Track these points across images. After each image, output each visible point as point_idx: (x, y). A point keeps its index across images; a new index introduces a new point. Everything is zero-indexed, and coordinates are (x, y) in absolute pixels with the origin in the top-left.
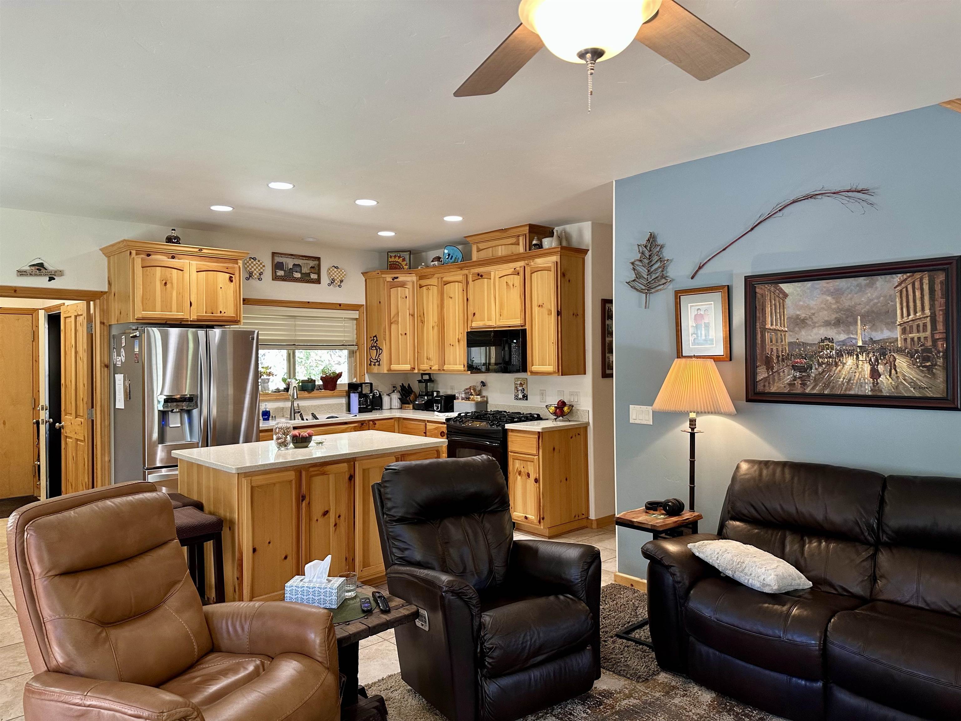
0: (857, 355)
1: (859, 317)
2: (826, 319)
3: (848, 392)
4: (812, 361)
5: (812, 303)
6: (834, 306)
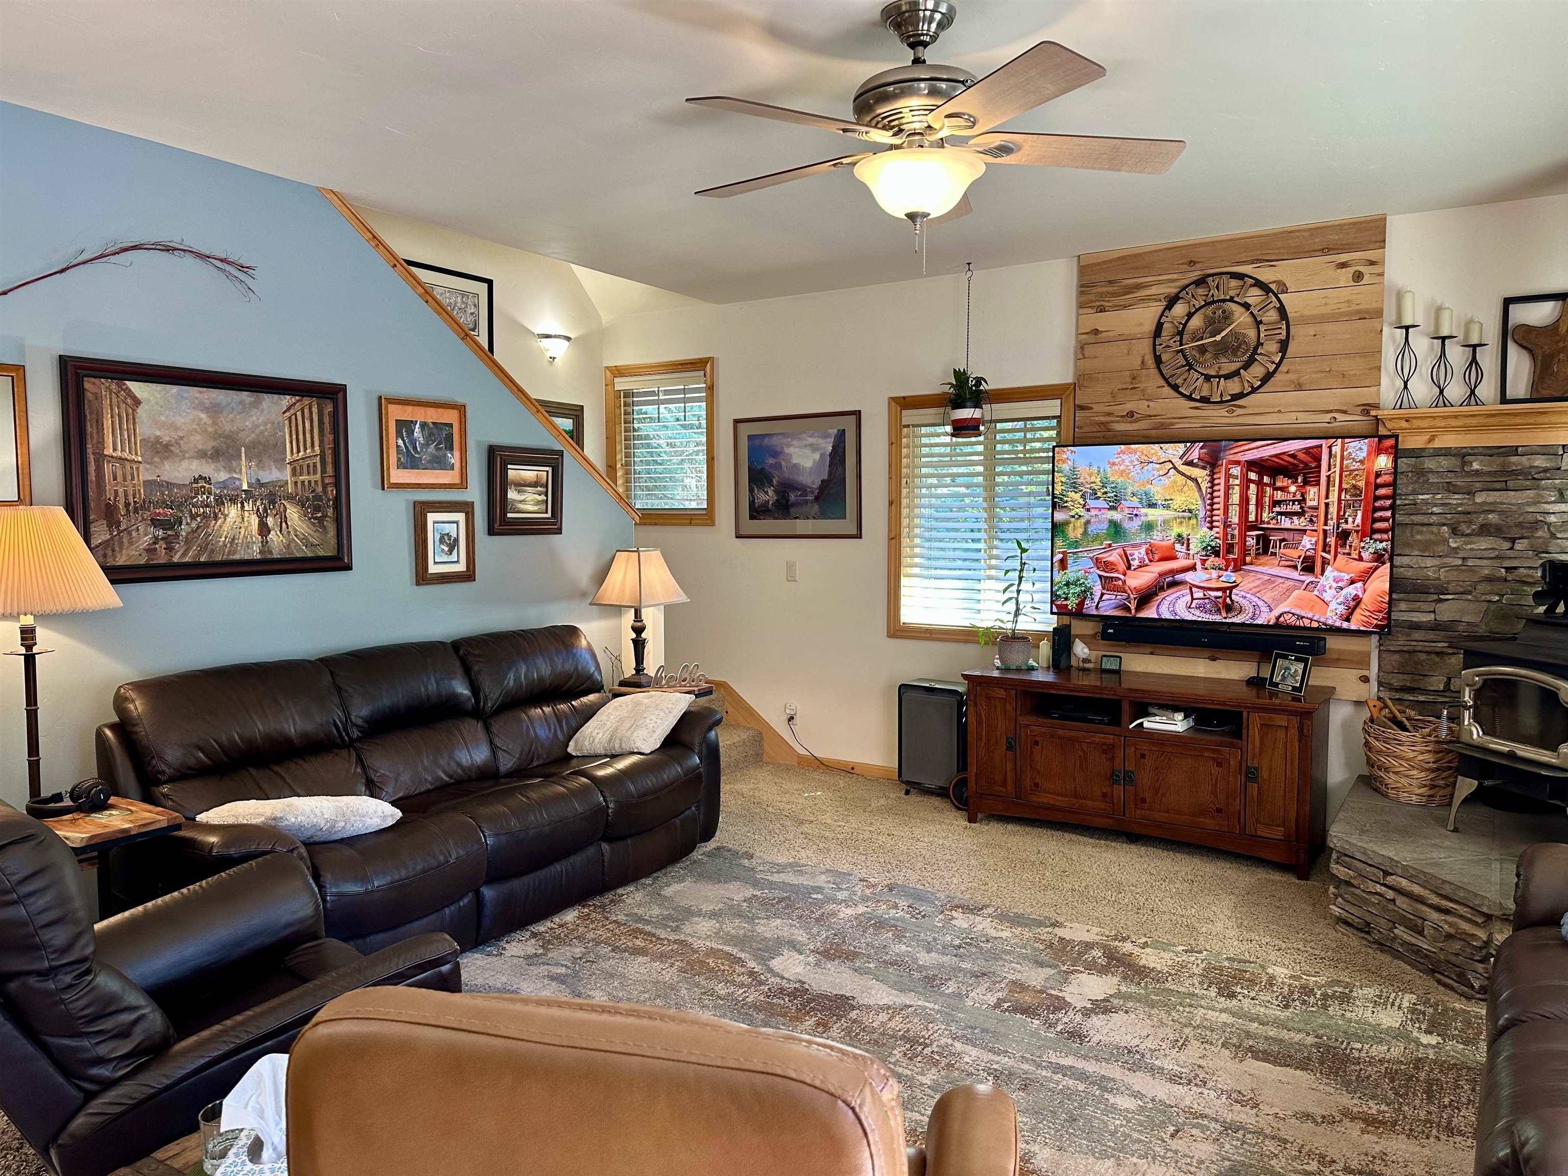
0: (242, 503)
1: (243, 449)
2: (200, 447)
3: (231, 557)
4: (182, 511)
5: (180, 421)
6: (210, 429)
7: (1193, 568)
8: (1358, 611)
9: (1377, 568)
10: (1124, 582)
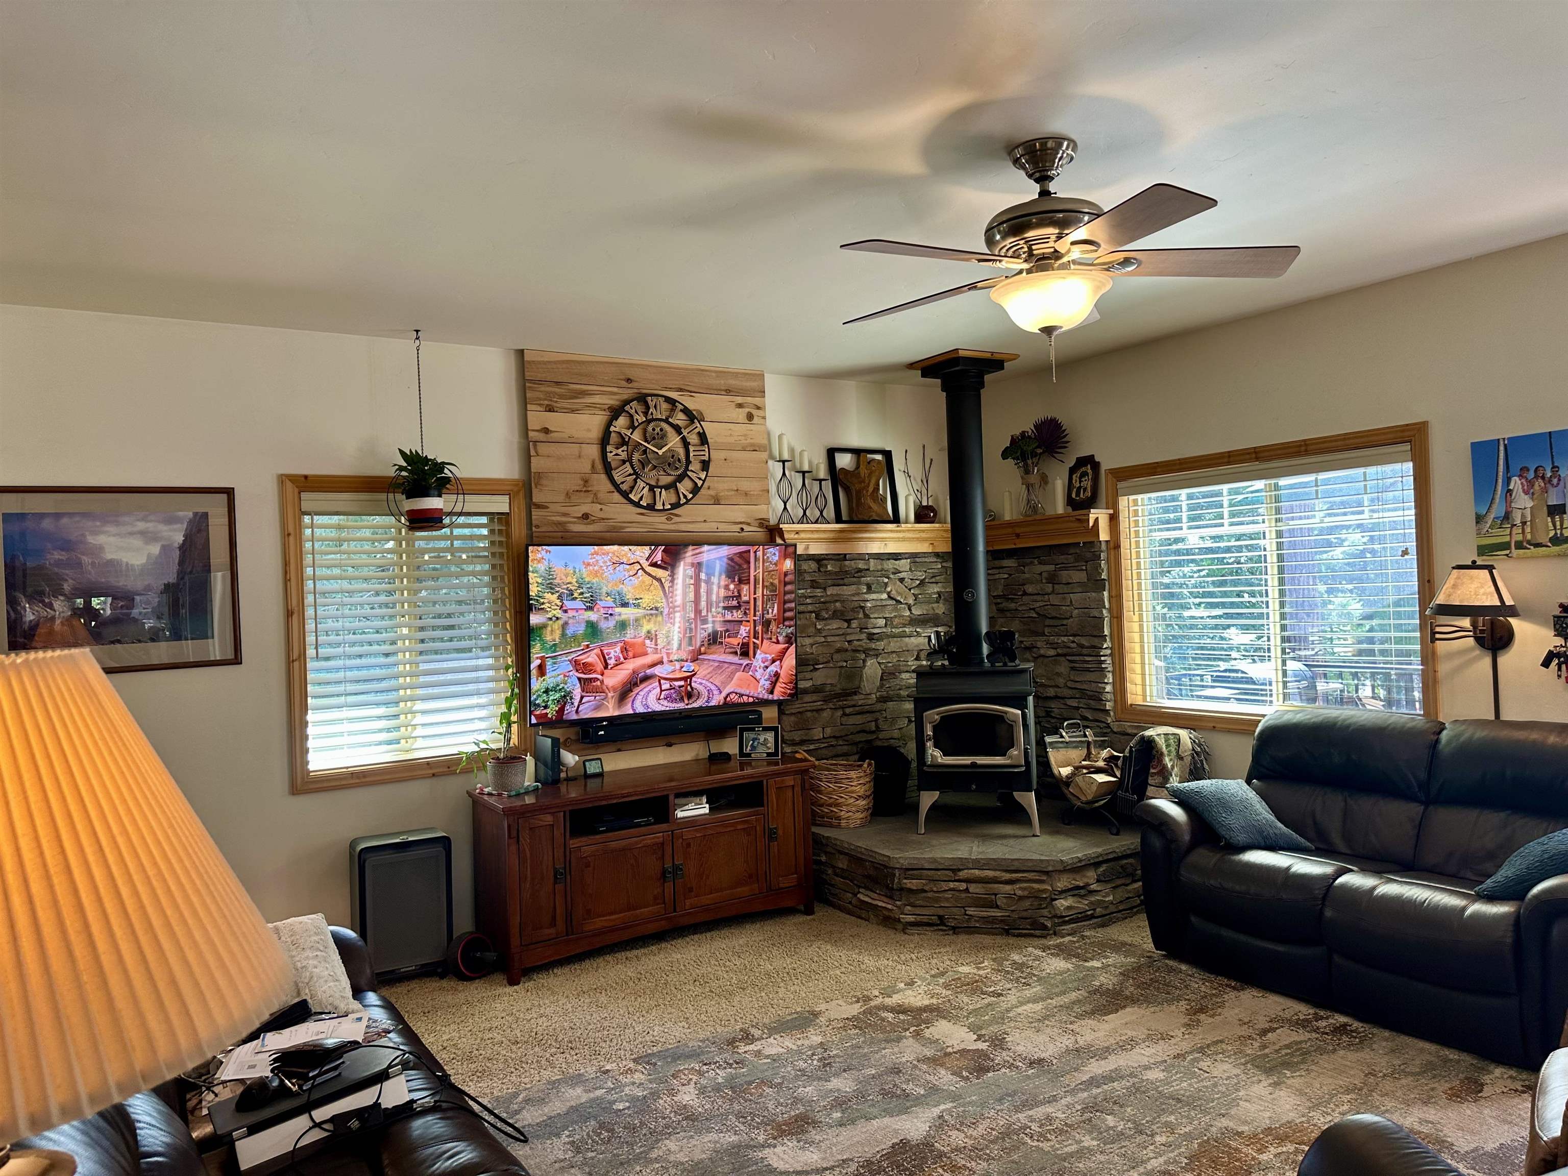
7: (661, 662)
8: (778, 684)
9: (788, 648)
10: (602, 682)
